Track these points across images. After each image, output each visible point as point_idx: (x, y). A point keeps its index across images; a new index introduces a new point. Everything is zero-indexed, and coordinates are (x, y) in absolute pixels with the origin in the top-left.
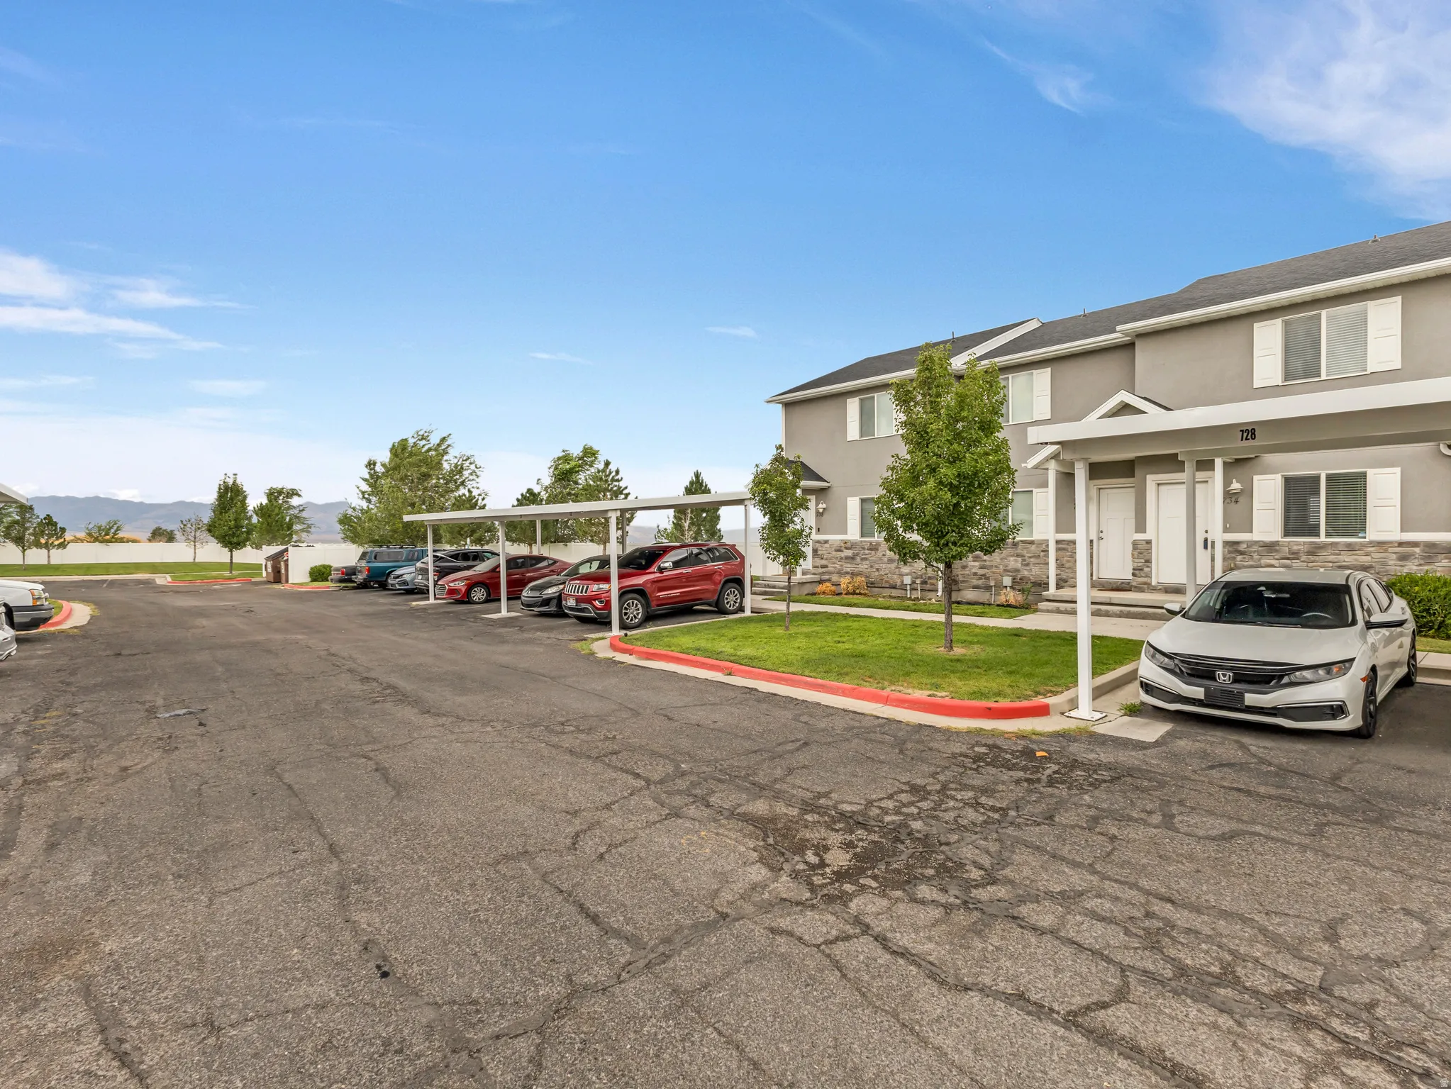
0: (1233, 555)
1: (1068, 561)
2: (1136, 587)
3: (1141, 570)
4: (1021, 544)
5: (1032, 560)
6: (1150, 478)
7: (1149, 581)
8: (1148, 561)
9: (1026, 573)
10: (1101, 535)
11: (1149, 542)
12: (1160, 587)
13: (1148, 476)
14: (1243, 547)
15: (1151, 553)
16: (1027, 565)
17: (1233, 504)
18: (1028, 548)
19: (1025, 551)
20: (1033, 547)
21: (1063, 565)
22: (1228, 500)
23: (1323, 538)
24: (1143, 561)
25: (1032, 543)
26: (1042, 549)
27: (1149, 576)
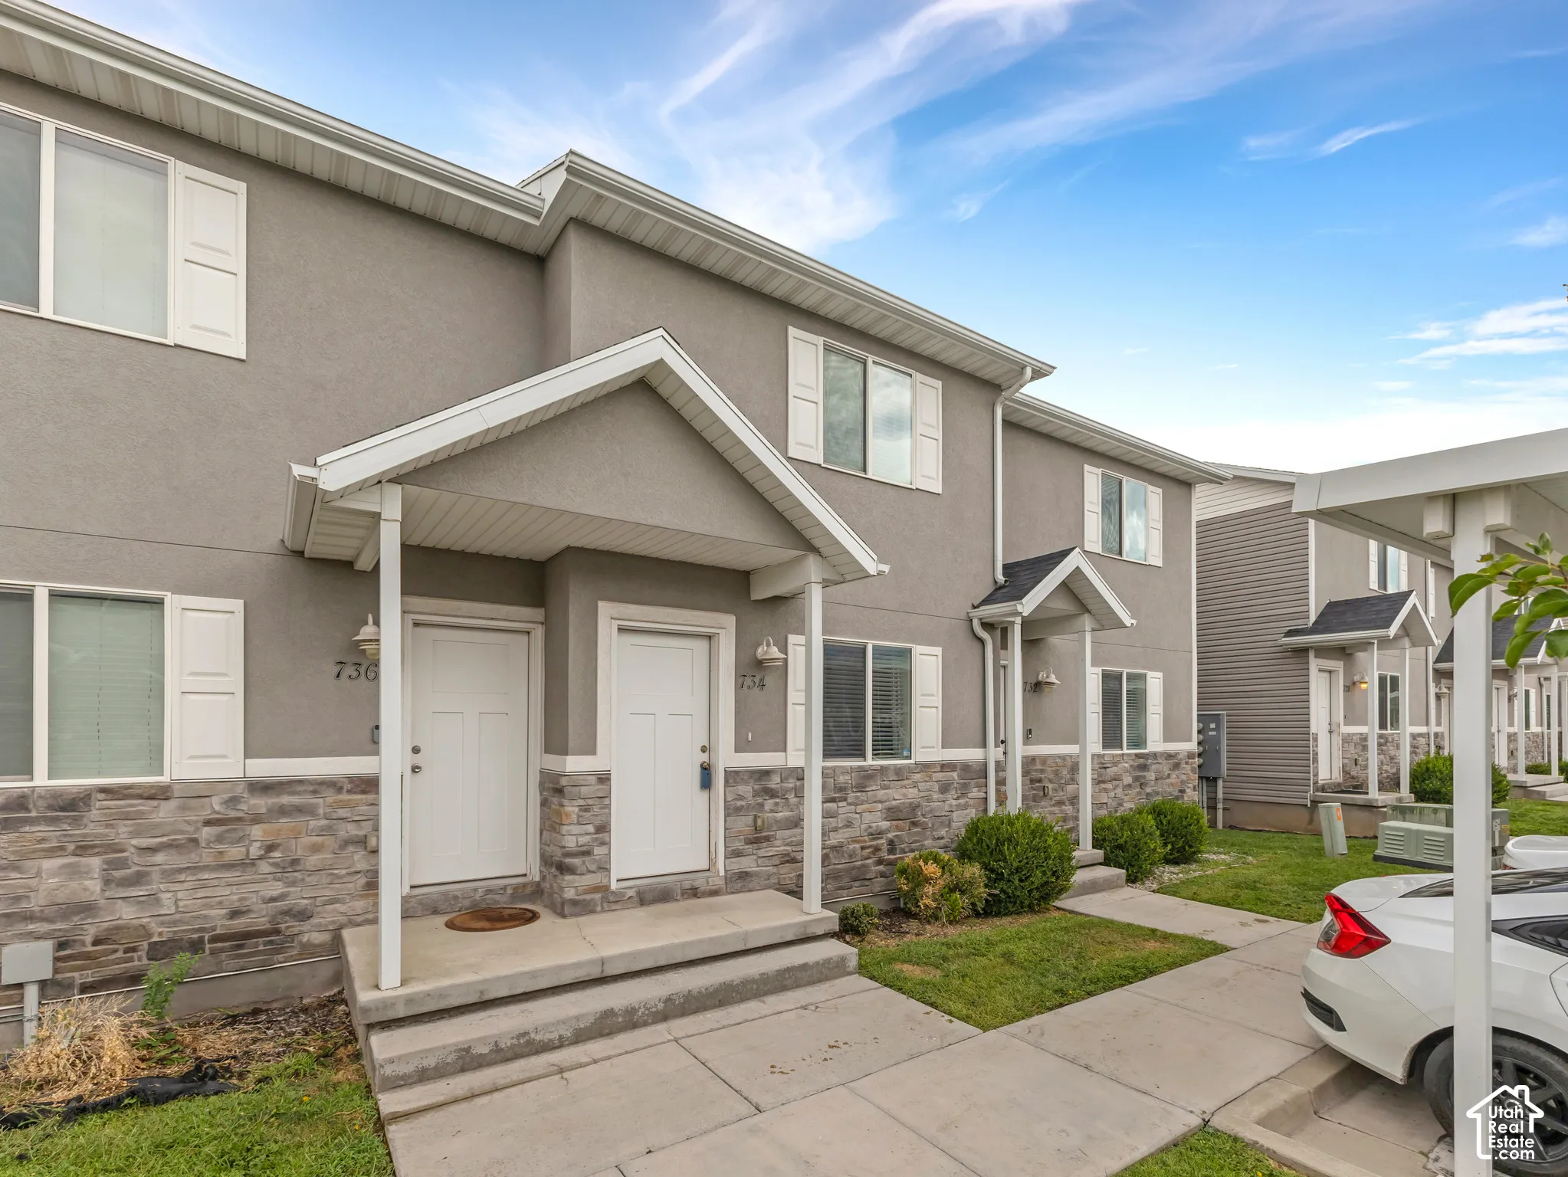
0: (760, 800)
1: (316, 849)
2: (574, 903)
3: (588, 853)
4: (99, 803)
5: (159, 858)
6: (605, 609)
7: (605, 881)
8: (603, 828)
9: (127, 913)
10: (418, 760)
11: (604, 779)
12: (631, 893)
13: (601, 604)
14: (774, 782)
15: (608, 806)
16: (139, 879)
17: (756, 690)
18: (140, 815)
19: (124, 829)
20: (165, 811)
21: (295, 862)
22: (748, 681)
23: (870, 761)
24: (591, 828)
25: (160, 794)
26: (207, 814)
27: (604, 868)
